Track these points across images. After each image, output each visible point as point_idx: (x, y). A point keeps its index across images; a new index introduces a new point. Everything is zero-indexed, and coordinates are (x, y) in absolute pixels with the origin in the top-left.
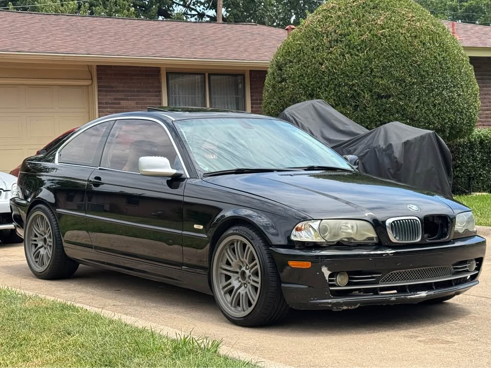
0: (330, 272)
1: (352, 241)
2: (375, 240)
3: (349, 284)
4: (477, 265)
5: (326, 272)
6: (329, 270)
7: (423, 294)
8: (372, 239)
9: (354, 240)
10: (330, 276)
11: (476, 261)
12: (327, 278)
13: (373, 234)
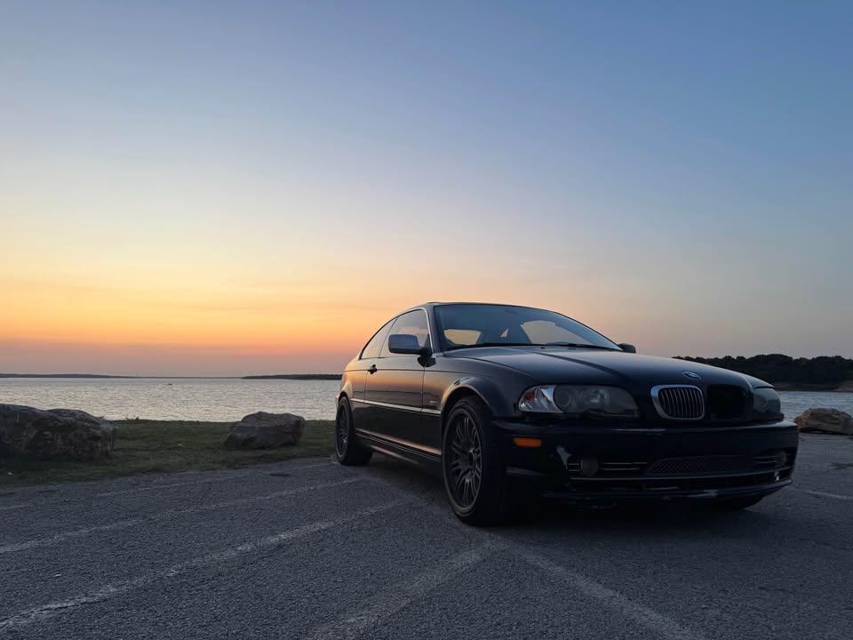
0: (568, 455)
1: (603, 414)
2: (636, 415)
3: (599, 474)
4: (787, 457)
5: (564, 455)
6: (568, 450)
7: (712, 493)
8: (631, 411)
9: (606, 413)
10: (569, 460)
11: (787, 453)
12: (565, 463)
13: (633, 406)
